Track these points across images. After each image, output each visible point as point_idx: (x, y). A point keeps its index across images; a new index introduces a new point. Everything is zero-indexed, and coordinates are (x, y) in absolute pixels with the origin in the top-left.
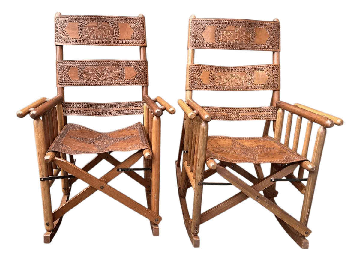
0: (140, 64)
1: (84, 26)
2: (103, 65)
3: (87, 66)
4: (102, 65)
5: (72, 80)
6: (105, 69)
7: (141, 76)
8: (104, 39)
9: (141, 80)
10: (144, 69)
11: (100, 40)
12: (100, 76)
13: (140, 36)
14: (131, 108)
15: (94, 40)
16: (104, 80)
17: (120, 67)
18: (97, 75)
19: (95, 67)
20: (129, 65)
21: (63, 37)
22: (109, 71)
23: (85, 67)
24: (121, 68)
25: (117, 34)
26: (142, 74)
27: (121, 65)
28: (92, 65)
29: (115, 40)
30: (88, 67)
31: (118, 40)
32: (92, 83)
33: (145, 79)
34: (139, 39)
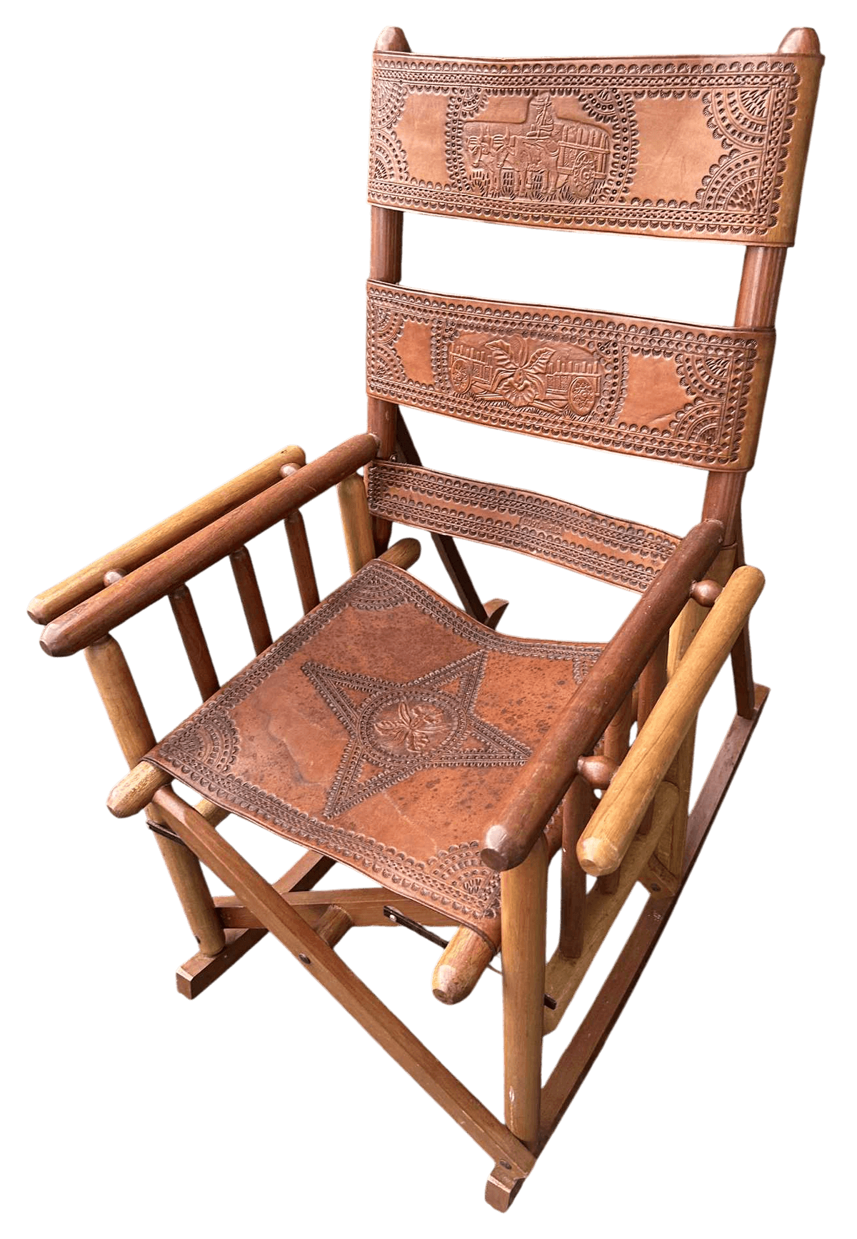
0: (718, 349)
1: (469, 118)
2: (533, 334)
3: (465, 327)
4: (524, 334)
5: (410, 380)
6: (538, 354)
7: (705, 420)
8: (553, 197)
9: (703, 436)
10: (735, 380)
11: (536, 201)
12: (510, 385)
13: (752, 184)
14: (635, 556)
15: (507, 198)
16: (528, 406)
17: (607, 353)
18: (499, 379)
19: (496, 339)
20: (654, 344)
21: (387, 166)
22: (554, 366)
23: (456, 333)
24: (616, 360)
25: (627, 166)
26: (714, 408)
27: (615, 345)
28: (486, 328)
29: (611, 199)
30: (466, 336)
31: (622, 200)
32: (480, 412)
33: (725, 435)
34: (741, 205)
